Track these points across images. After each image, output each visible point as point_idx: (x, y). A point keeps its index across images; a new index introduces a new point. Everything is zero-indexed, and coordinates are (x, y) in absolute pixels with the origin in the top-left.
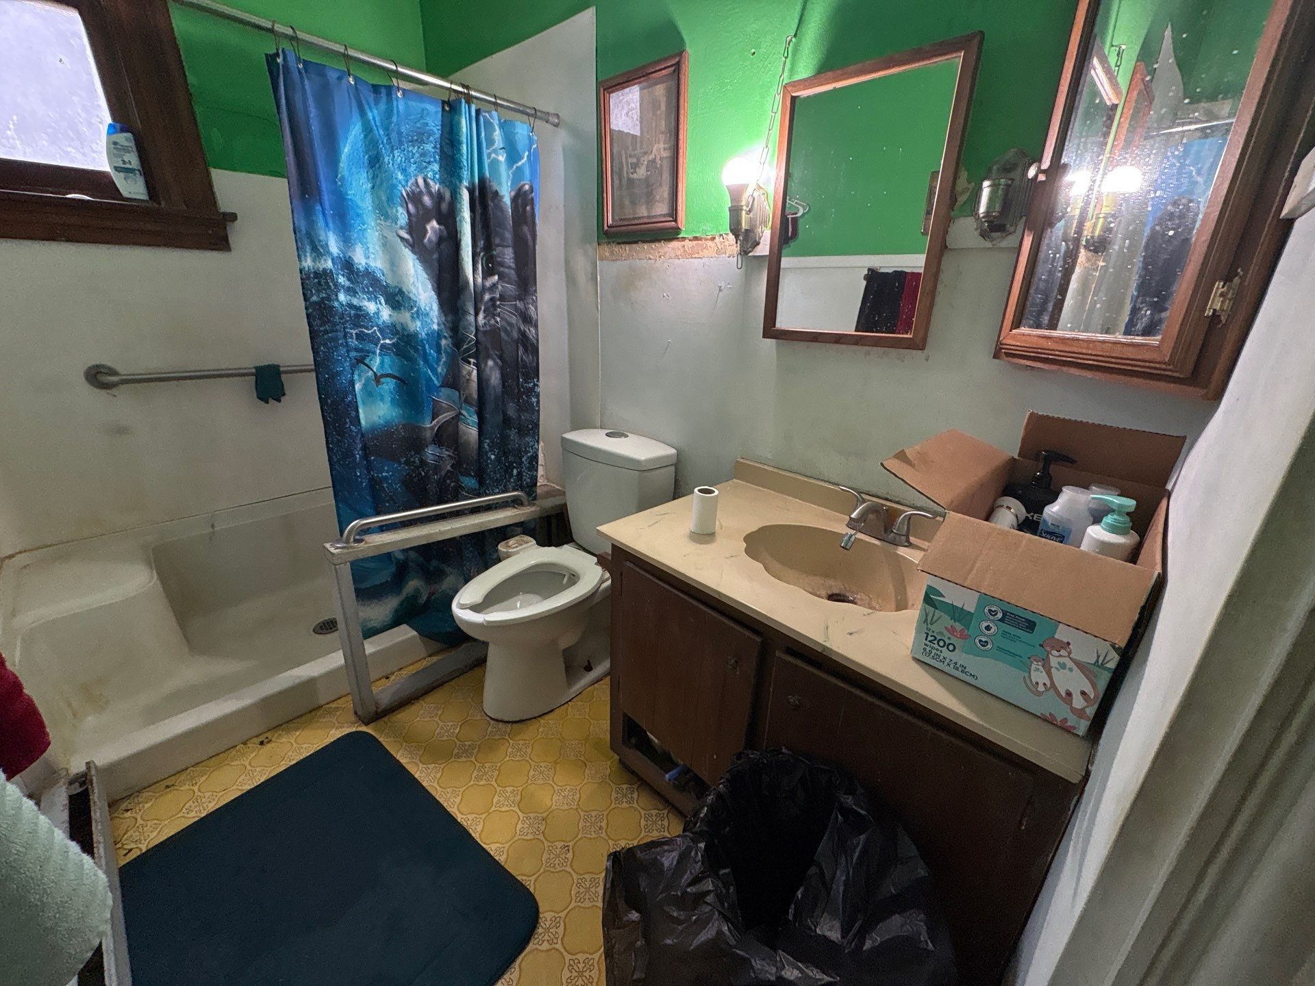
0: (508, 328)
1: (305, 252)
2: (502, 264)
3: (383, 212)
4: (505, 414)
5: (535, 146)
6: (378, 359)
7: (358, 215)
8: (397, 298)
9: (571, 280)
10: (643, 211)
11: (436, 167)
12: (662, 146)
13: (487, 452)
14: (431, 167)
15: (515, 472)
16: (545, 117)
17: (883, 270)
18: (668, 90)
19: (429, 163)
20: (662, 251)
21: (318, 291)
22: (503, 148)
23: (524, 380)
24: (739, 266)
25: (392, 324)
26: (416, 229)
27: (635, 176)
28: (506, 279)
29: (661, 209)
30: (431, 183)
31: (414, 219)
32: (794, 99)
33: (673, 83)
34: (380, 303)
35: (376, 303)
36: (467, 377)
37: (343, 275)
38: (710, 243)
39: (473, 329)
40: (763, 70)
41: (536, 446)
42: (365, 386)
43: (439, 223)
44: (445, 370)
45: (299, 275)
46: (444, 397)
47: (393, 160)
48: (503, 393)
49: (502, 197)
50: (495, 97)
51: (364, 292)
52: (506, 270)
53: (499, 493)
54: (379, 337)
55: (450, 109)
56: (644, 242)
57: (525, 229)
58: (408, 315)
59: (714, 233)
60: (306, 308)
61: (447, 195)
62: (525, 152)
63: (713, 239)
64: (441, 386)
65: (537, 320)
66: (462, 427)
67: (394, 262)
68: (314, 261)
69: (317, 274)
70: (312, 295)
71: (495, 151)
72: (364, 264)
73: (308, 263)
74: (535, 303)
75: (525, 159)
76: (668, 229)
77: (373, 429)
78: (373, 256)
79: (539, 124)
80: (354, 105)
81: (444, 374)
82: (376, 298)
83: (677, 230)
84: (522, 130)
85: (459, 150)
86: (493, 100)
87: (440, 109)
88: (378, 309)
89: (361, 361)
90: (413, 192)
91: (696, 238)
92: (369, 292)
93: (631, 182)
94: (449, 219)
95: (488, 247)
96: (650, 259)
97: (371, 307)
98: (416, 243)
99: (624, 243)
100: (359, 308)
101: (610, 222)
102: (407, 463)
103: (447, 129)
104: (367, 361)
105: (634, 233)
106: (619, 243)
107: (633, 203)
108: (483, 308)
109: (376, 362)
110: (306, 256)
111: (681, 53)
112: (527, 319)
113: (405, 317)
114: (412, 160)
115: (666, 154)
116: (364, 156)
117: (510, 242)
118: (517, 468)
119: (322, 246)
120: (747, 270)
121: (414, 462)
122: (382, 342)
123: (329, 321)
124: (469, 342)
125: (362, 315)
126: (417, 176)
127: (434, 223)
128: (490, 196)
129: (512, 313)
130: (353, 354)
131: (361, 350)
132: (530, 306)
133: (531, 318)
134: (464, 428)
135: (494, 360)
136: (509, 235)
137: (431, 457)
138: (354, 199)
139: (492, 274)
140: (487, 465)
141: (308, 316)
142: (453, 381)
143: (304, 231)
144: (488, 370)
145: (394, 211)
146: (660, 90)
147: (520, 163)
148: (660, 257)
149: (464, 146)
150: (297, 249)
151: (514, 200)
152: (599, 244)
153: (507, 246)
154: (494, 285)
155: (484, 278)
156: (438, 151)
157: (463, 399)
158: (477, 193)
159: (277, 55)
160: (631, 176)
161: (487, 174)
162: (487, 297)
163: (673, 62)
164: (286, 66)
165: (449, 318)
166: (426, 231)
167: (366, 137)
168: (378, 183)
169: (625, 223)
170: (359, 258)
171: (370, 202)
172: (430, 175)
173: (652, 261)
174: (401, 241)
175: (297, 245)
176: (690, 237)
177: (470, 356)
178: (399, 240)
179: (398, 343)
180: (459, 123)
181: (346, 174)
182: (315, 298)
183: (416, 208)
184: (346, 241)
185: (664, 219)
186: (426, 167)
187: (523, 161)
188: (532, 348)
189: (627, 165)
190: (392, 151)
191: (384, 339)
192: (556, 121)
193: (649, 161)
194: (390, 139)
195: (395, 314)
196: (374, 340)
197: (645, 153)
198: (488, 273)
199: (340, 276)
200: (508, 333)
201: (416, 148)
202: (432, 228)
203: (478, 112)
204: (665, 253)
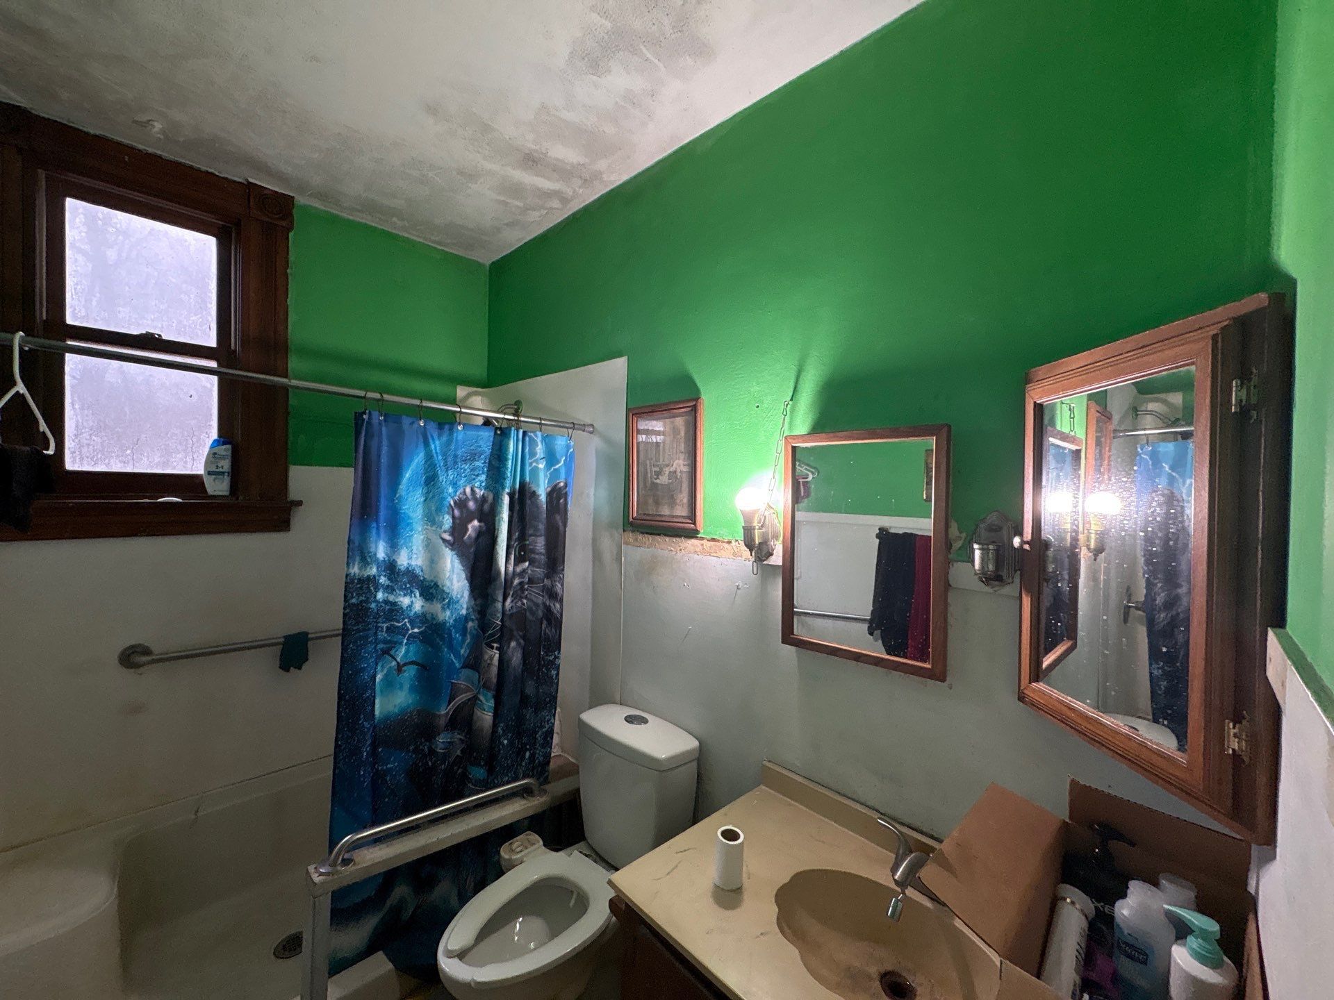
0: (534, 608)
1: (354, 561)
2: (533, 551)
3: (431, 519)
4: (522, 692)
5: (572, 450)
6: (403, 650)
7: (408, 524)
8: (431, 590)
9: (597, 557)
10: (665, 511)
11: (483, 477)
12: (681, 462)
13: (500, 737)
14: (479, 478)
15: (528, 754)
16: (582, 427)
17: (892, 531)
18: (687, 424)
19: (477, 476)
20: (683, 545)
21: (358, 595)
22: (544, 458)
23: (546, 652)
24: (755, 572)
25: (423, 613)
26: (458, 529)
27: (658, 481)
28: (537, 564)
29: (681, 511)
30: (477, 490)
31: (458, 521)
32: (794, 448)
33: (691, 418)
34: (415, 596)
35: (411, 597)
36: (489, 661)
37: (385, 576)
38: (726, 546)
39: (500, 615)
40: (766, 419)
41: (553, 721)
42: (386, 676)
43: (480, 521)
44: (468, 651)
45: (344, 579)
46: (464, 679)
47: (445, 478)
48: (523, 671)
49: (539, 496)
50: (541, 419)
51: (401, 589)
52: (537, 556)
53: (508, 783)
54: (408, 628)
55: (501, 433)
56: (665, 535)
57: (558, 517)
58: (439, 606)
59: (730, 538)
60: (345, 608)
61: (491, 497)
62: (562, 457)
63: (729, 542)
64: (462, 667)
65: (562, 596)
66: (478, 712)
67: (433, 559)
68: (360, 569)
69: (361, 580)
70: (352, 598)
71: (536, 461)
72: (406, 565)
73: (355, 570)
74: (562, 581)
75: (562, 462)
76: (687, 529)
77: (386, 718)
78: (415, 556)
79: (577, 433)
80: (421, 439)
81: (466, 655)
82: (412, 592)
83: (697, 532)
84: (560, 443)
85: (505, 466)
86: (539, 421)
87: (492, 434)
88: (412, 602)
89: (386, 652)
90: (460, 500)
91: (713, 540)
92: (406, 589)
93: (655, 485)
94: (488, 516)
95: (523, 537)
96: (672, 551)
97: (405, 601)
98: (457, 544)
99: (647, 533)
100: (395, 604)
101: (635, 515)
102: (416, 751)
103: (497, 448)
104: (392, 652)
105: (657, 527)
106: (643, 533)
107: (657, 503)
108: (511, 593)
109: (401, 653)
110: (354, 564)
111: (697, 399)
112: (553, 595)
113: (436, 607)
114: (463, 475)
115: (685, 469)
116: (422, 477)
117: (543, 532)
118: (530, 750)
119: (370, 557)
120: (762, 576)
121: (423, 750)
122: (410, 632)
123: (364, 621)
124: (494, 628)
125: (396, 610)
126: (466, 486)
127: (476, 523)
128: (528, 495)
129: (539, 594)
130: (381, 646)
131: (390, 642)
132: (557, 583)
133: (557, 594)
134: (479, 713)
135: (517, 641)
136: (542, 527)
137: (441, 746)
138: (407, 511)
139: (524, 561)
140: (500, 750)
141: (345, 615)
142: (475, 663)
143: (357, 544)
144: (510, 651)
145: (441, 518)
146: (680, 422)
147: (557, 467)
148: (681, 550)
149: (510, 462)
150: (348, 557)
151: (549, 495)
152: (624, 531)
153: (540, 536)
154: (524, 571)
155: (515, 565)
156: (487, 465)
157: (482, 683)
158: (517, 496)
159: (364, 413)
160: (656, 481)
161: (528, 479)
162: (516, 581)
163: (692, 404)
164: (369, 423)
165: (479, 602)
166: (467, 529)
167: (426, 462)
168: (431, 496)
169: (648, 518)
170: (403, 561)
171: (421, 511)
172: (477, 484)
173: (674, 553)
174: (443, 542)
175: (348, 553)
176: (708, 537)
177: (494, 641)
178: (441, 541)
179: (425, 631)
180: (507, 445)
181: (403, 493)
182: (354, 601)
183: (461, 512)
184: (394, 546)
185: (684, 521)
186: (474, 479)
187: (560, 465)
188: (555, 621)
189: (651, 471)
190: (447, 471)
191: (412, 629)
192: (591, 429)
193: (670, 472)
194: (446, 462)
195: (428, 605)
196: (403, 631)
197: (667, 466)
198: (519, 560)
199: (382, 577)
200: (533, 613)
201: (468, 465)
202: (473, 526)
203: (525, 433)
204: (685, 548)
